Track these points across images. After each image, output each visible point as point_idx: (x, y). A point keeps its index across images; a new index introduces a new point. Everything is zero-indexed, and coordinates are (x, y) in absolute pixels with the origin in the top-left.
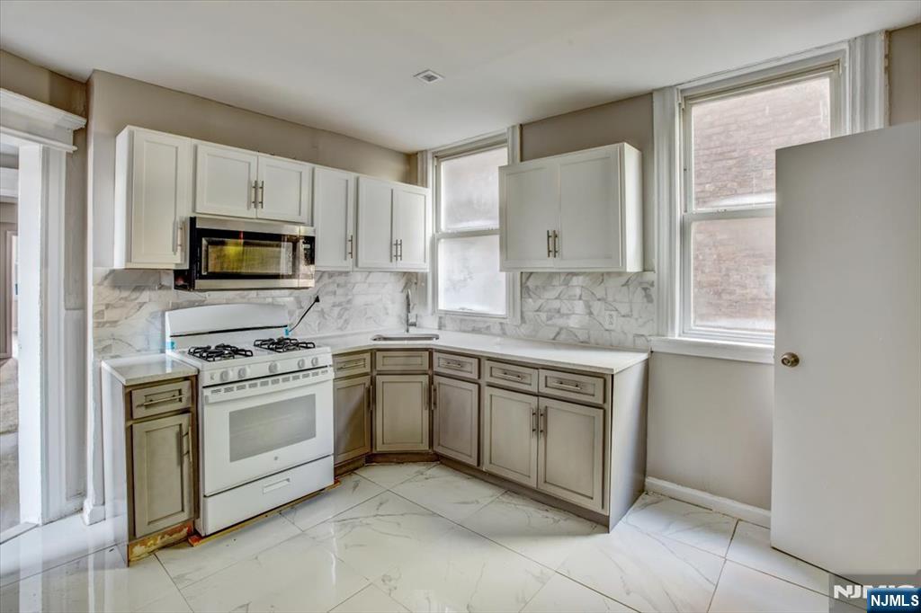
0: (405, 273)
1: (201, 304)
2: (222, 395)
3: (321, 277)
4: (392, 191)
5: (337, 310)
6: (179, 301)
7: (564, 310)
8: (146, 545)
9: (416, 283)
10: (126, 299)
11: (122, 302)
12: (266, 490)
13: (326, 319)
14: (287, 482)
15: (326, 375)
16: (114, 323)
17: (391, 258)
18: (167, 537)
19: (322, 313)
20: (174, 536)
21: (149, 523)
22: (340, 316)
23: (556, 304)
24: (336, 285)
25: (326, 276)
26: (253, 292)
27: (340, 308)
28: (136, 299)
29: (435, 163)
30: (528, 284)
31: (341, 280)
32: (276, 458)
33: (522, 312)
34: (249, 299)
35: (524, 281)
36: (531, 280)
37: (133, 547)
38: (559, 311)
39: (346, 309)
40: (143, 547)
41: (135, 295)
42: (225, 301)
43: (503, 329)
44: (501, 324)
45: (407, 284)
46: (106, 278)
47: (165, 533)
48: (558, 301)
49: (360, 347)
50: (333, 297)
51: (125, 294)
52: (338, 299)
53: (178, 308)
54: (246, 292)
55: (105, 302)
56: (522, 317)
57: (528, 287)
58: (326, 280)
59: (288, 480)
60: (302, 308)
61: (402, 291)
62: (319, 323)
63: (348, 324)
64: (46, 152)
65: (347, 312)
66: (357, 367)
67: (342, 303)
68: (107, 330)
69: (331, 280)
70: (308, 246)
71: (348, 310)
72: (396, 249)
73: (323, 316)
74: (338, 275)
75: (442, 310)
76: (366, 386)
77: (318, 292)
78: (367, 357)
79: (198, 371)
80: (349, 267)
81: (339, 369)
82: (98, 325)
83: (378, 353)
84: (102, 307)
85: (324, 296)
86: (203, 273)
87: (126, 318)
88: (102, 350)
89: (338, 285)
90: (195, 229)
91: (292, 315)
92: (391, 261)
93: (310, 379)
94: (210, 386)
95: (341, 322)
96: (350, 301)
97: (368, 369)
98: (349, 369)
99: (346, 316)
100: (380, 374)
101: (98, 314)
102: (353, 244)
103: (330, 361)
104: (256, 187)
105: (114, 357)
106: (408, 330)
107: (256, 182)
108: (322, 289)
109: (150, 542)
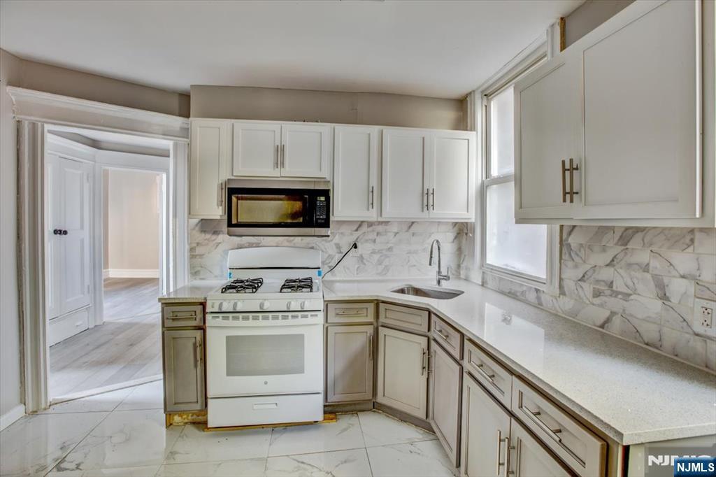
0: (456, 223)
1: (258, 245)
2: (220, 321)
3: (360, 226)
4: (423, 138)
5: (376, 257)
6: (243, 243)
7: (619, 286)
8: (182, 417)
9: (466, 234)
10: (208, 240)
11: (206, 241)
12: (255, 407)
13: (365, 264)
14: (275, 405)
15: (314, 318)
16: (201, 256)
17: (423, 208)
18: (195, 416)
19: (361, 258)
20: (200, 417)
21: (175, 404)
22: (380, 263)
23: (606, 274)
24: (376, 234)
25: (365, 226)
26: (297, 238)
27: (381, 255)
28: (214, 240)
29: (485, 103)
30: (570, 240)
31: (380, 228)
32: (266, 383)
33: (561, 279)
34: (294, 244)
35: (565, 236)
36: (572, 236)
37: (173, 416)
38: (611, 285)
39: (387, 256)
40: (180, 418)
41: (214, 237)
42: (275, 245)
43: (538, 298)
44: (537, 291)
45: (458, 234)
46: (197, 225)
47: (195, 414)
48: (611, 270)
49: (371, 296)
50: (372, 244)
51: (208, 236)
52: (377, 247)
53: (241, 248)
54: (292, 238)
55: (197, 241)
56: (561, 287)
57: (569, 245)
58: (365, 228)
59: (276, 404)
60: (341, 252)
61: (453, 242)
62: (358, 268)
63: (388, 270)
64: (176, 145)
65: (387, 259)
66: (357, 315)
67: (382, 250)
68: (198, 260)
69: (370, 229)
70: (323, 199)
71: (389, 257)
72: (427, 199)
73: (362, 261)
74: (378, 225)
75: (489, 265)
76: (368, 335)
77: (357, 239)
78: (371, 307)
79: (206, 299)
80: (372, 215)
81: (338, 314)
82: (192, 257)
83: (381, 304)
84: (195, 245)
85: (362, 243)
86: (234, 222)
87: (209, 253)
88: (195, 273)
89: (378, 234)
90: (229, 189)
91: (332, 259)
92: (423, 211)
93: (300, 321)
94: (212, 313)
95: (381, 268)
96: (390, 249)
97: (371, 318)
98: (349, 316)
99: (386, 262)
100: (382, 326)
101: (192, 250)
102: (374, 195)
103: (321, 306)
104: (277, 151)
105: (201, 279)
106: (439, 282)
107: (278, 146)
108: (360, 237)
109: (185, 416)
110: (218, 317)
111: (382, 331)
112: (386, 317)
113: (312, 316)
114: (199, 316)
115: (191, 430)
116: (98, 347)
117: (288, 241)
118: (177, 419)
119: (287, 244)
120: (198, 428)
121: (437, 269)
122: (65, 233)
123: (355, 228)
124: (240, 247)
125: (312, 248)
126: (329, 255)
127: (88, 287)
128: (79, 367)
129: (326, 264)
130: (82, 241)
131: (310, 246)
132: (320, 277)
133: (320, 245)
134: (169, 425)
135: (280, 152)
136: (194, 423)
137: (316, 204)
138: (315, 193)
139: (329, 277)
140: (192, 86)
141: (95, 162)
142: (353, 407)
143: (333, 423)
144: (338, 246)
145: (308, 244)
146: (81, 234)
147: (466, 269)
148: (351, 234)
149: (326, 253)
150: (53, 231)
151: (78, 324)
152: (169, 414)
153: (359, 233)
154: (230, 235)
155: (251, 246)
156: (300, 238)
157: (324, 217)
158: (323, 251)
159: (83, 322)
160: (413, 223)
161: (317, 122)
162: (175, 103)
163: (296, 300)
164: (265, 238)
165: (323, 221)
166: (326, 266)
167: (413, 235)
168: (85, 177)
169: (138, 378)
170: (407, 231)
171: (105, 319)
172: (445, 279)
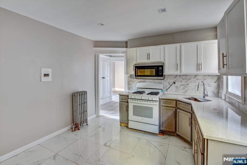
1: (145, 82)
4: (197, 45)
5: (182, 87)
10: (132, 80)
16: (130, 84)
21: (122, 120)
22: (184, 89)
24: (182, 79)
27: (184, 86)
32: (142, 119)
33: (245, 98)
34: (155, 82)
35: (246, 80)
39: (186, 87)
44: (238, 102)
47: (126, 124)
49: (174, 98)
50: (181, 82)
51: (132, 79)
52: (183, 83)
56: (245, 101)
58: (178, 77)
59: (145, 126)
60: (170, 85)
62: (176, 90)
63: (187, 91)
64: (125, 55)
65: (186, 88)
66: (170, 104)
67: (184, 84)
68: (129, 86)
69: (180, 77)
70: (161, 68)
71: (187, 87)
72: (199, 67)
73: (177, 88)
74: (183, 76)
75: (229, 92)
76: (174, 111)
77: (175, 81)
78: (174, 102)
79: (128, 95)
80: (178, 73)
81: (163, 103)
82: (128, 84)
83: (178, 101)
84: (129, 81)
85: (177, 82)
86: (137, 75)
87: (132, 84)
88: (129, 89)
89: (183, 79)
90: (135, 66)
91: (167, 87)
92: (197, 71)
93: (151, 103)
94: (130, 98)
95: (184, 91)
96: (188, 84)
97: (174, 106)
98: (167, 104)
99: (186, 89)
100: (178, 109)
101: (128, 83)
102: (178, 66)
103: (158, 100)
104: (148, 55)
105: (131, 90)
106: (204, 97)
107: (148, 54)
108: (177, 80)
109: (124, 124)
110: (131, 100)
111: (178, 110)
112: (179, 106)
113: (155, 102)
114: (127, 99)
115: (125, 128)
116: (110, 106)
117: (153, 81)
118: (123, 124)
119: (153, 82)
120: (127, 128)
121: (203, 92)
122: (104, 78)
123: (175, 77)
124: (140, 82)
125: (161, 83)
126: (166, 86)
127: (109, 92)
128: (106, 110)
129: (165, 88)
130: (108, 80)
131: (160, 82)
132: (162, 92)
133: (163, 82)
134: (121, 125)
135: (149, 55)
136: (126, 126)
137: (159, 70)
138: (158, 67)
139: (166, 92)
140: (128, 40)
141: (110, 60)
142: (169, 133)
143: (162, 136)
144: (169, 83)
145: (159, 82)
146: (108, 78)
147: (221, 93)
148: (173, 79)
149: (165, 85)
150: (102, 78)
151: (107, 100)
152: (121, 123)
153: (176, 79)
154: (136, 79)
155: (143, 82)
156: (157, 80)
157: (162, 74)
158: (164, 84)
159: (108, 100)
160: (197, 75)
161: (159, 45)
162: (125, 45)
163: (151, 97)
164: (147, 80)
165: (161, 75)
166: (165, 89)
167: (197, 80)
168: (108, 64)
169: (117, 114)
170: (194, 78)
171: (113, 100)
172: (206, 96)
